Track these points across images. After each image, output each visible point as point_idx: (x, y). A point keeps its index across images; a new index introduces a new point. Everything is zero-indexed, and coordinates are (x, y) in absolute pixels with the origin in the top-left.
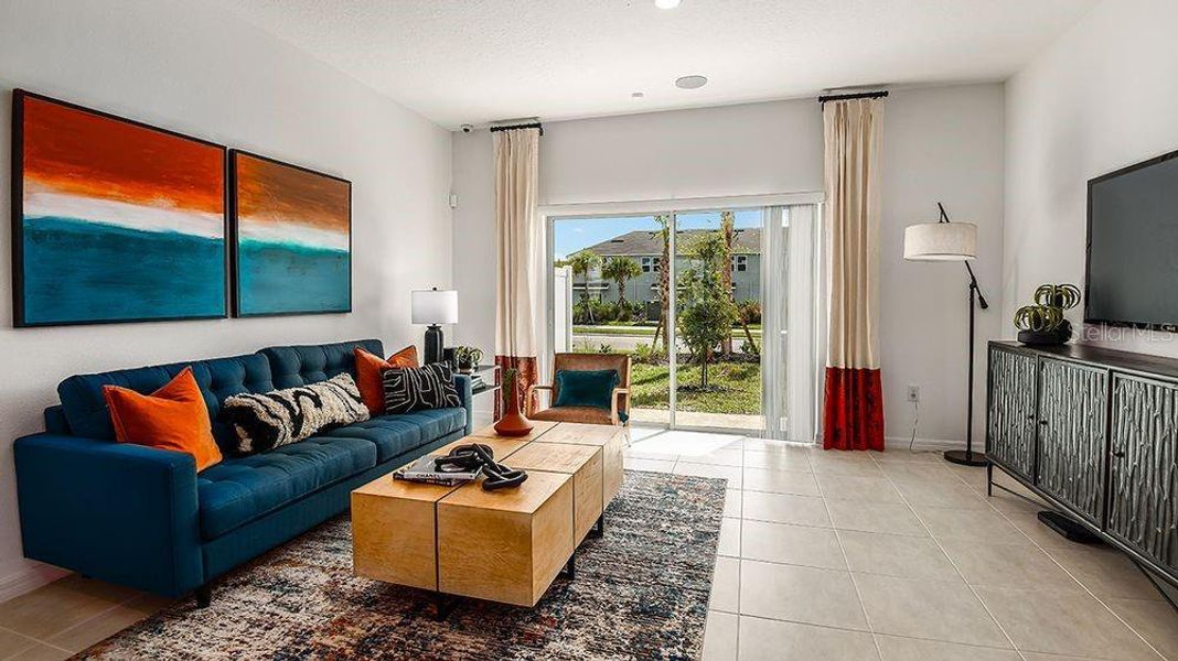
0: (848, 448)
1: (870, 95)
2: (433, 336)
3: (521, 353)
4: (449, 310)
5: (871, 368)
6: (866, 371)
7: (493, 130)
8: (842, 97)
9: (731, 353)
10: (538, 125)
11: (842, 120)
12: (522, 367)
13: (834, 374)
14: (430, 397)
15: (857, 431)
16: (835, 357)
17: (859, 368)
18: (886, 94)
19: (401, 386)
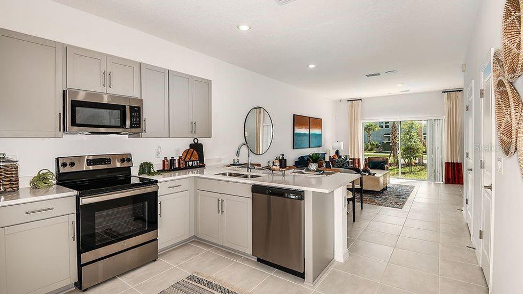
0: (452, 183)
1: (458, 91)
2: (337, 152)
3: (356, 157)
4: (341, 146)
5: (459, 162)
6: (457, 163)
7: (348, 101)
8: (449, 92)
9: (423, 163)
10: (361, 100)
11: (449, 98)
12: (356, 161)
13: (447, 164)
14: (343, 165)
15: (455, 179)
16: (448, 159)
17: (455, 162)
18: (462, 90)
19: (337, 162)
